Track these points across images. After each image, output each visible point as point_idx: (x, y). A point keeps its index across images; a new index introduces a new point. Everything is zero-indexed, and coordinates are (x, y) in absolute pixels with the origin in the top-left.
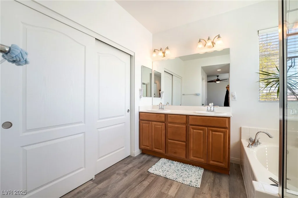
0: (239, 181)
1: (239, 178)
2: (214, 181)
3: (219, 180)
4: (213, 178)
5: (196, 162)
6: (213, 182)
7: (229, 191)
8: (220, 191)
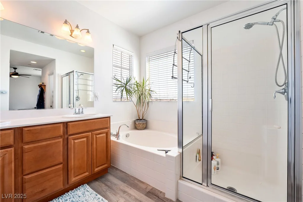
0: (118, 172)
1: (115, 170)
2: (106, 185)
3: (109, 182)
4: (103, 185)
5: (80, 180)
6: (108, 187)
7: (125, 183)
8: (120, 188)
